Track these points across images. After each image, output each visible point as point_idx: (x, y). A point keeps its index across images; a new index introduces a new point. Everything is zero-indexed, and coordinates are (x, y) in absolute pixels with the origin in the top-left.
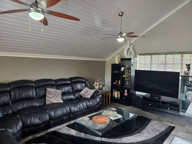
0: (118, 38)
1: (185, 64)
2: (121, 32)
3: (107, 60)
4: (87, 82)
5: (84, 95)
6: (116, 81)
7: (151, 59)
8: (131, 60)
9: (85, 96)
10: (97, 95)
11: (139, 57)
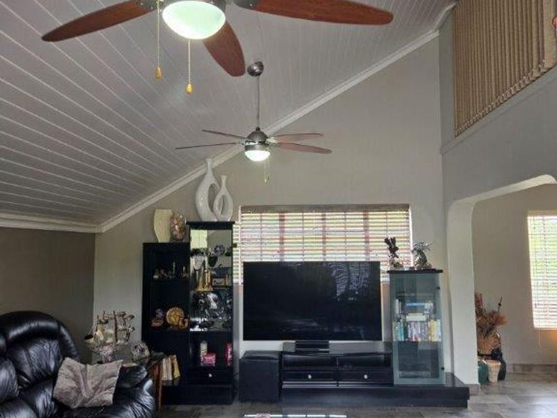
0: (247, 148)
1: (382, 238)
2: (258, 129)
3: (106, 227)
4: (63, 330)
5: (76, 398)
6: (160, 314)
7: (280, 224)
8: (231, 228)
9: (85, 401)
10: (139, 381)
11: (242, 217)
